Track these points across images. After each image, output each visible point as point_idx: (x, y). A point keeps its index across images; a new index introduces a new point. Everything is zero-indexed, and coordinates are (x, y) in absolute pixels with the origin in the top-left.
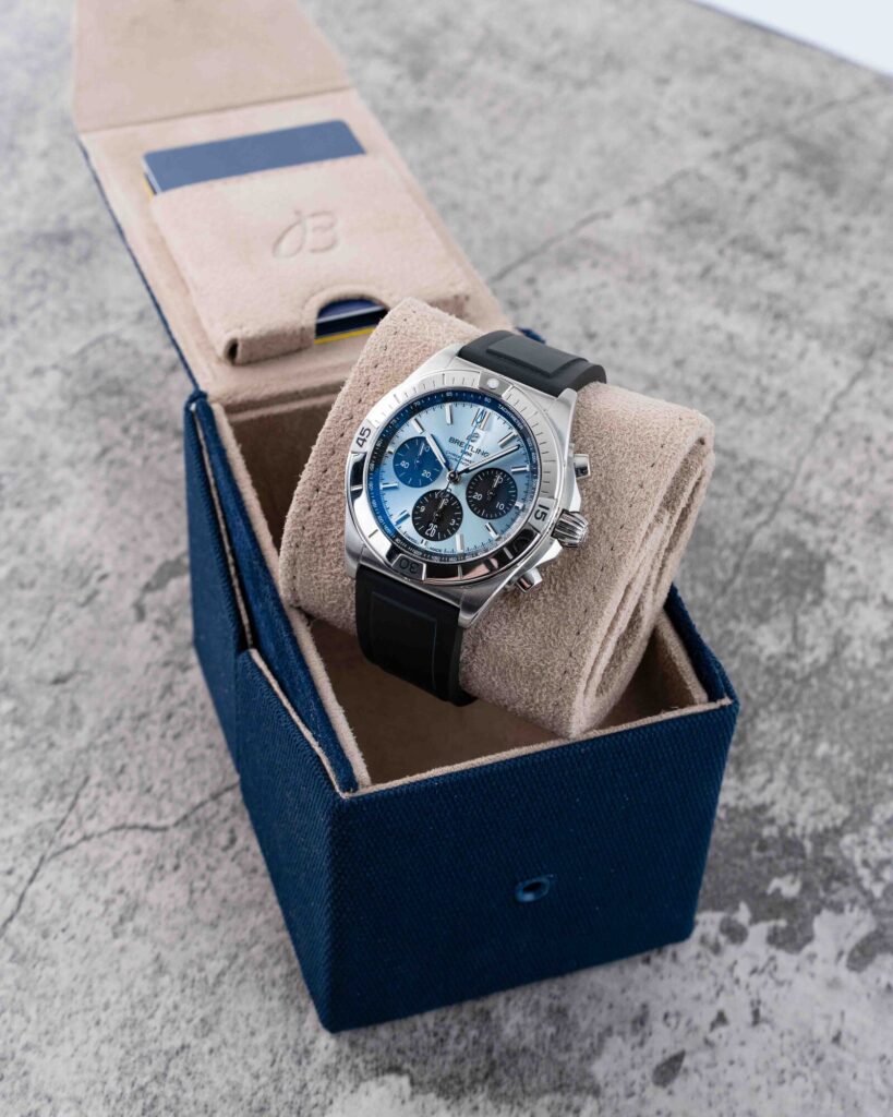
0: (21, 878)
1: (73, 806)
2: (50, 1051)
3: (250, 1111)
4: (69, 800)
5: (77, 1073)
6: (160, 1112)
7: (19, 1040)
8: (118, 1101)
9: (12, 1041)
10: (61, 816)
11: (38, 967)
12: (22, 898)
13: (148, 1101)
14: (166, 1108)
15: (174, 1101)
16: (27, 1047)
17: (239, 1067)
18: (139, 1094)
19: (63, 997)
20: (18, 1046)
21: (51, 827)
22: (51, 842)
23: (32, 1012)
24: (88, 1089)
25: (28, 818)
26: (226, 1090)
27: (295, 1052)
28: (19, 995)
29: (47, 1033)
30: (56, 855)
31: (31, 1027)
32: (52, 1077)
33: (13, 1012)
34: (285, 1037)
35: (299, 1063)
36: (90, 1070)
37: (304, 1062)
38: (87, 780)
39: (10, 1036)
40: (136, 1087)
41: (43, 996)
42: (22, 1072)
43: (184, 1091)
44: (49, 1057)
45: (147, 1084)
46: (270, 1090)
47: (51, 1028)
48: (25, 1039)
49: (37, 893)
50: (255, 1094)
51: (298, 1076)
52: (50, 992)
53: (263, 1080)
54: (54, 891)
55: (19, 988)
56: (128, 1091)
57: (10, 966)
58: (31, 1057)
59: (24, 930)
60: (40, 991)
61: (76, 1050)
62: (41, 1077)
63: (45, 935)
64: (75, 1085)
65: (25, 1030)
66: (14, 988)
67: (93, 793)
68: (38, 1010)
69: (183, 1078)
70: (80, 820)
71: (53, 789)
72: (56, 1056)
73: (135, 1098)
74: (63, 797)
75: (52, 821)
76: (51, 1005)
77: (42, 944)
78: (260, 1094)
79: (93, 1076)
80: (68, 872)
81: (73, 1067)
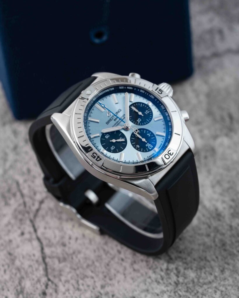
0: (30, 233)
1: (22, 195)
2: (114, 282)
3: (219, 248)
4: (18, 194)
5: (134, 282)
6: (184, 272)
7: (96, 287)
8: (162, 279)
9: (94, 289)
10: (21, 201)
11: (74, 257)
12: (39, 239)
13: (175, 271)
14: (185, 269)
15: (185, 265)
16: (103, 287)
17: (198, 237)
18: (169, 272)
19: (97, 261)
20: (99, 288)
21: (22, 208)
22: (28, 213)
23: (90, 273)
24: (145, 284)
25: (8, 211)
26: (202, 247)
27: (214, 218)
28: (78, 272)
29: (105, 277)
30: (35, 216)
31: (96, 279)
32: (126, 290)
33: (83, 279)
34: (204, 216)
35: (219, 220)
36: (138, 277)
37: (221, 218)
38: (18, 183)
39: (91, 288)
40: (164, 271)
41: (88, 266)
42: (111, 296)
43: (185, 259)
44: (116, 284)
45: (167, 266)
46: (219, 236)
47: (105, 274)
48: (98, 284)
49: (43, 234)
50: (214, 241)
51: (224, 224)
52: (90, 263)
53: (212, 235)
54: (50, 228)
55: (75, 270)
56: (163, 274)
57: (62, 265)
58: (108, 289)
59: (53, 249)
60: (85, 265)
61: (124, 274)
62: (121, 293)
63: (64, 245)
64: (138, 286)
65: (95, 282)
66: (73, 271)
67: (26, 185)
68: (92, 272)
69: (180, 255)
70: (31, 198)
71: (7, 195)
72: (119, 282)
73: (168, 274)
74: (14, 195)
75: (20, 205)
76: (96, 267)
77: (66, 249)
78: (217, 240)
79: (142, 278)
80: (48, 218)
81: (131, 281)
